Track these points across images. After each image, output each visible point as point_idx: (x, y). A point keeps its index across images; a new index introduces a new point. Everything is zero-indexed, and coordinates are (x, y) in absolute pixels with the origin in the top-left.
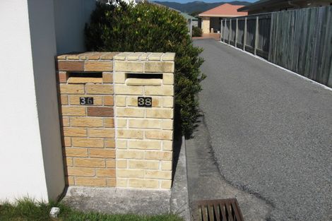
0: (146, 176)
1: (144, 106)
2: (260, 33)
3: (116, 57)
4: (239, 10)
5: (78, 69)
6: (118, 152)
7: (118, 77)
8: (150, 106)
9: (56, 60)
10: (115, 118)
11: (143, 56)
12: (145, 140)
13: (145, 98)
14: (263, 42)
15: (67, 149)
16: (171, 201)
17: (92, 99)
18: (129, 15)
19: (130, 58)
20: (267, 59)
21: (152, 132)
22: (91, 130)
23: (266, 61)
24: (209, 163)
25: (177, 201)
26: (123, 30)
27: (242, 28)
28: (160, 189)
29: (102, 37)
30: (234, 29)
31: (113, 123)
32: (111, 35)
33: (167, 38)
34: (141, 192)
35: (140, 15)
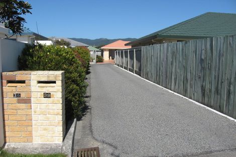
0: (49, 135)
1: (47, 97)
2: (137, 59)
3: (32, 73)
4: (126, 45)
5: (13, 79)
6: (34, 122)
7: (34, 83)
8: (50, 97)
9: (2, 74)
10: (32, 104)
11: (46, 72)
12: (48, 115)
13: (47, 94)
14: (139, 65)
15: (6, 121)
16: (62, 148)
17: (20, 94)
18: (44, 51)
19: (39, 73)
20: (140, 76)
21: (51, 111)
22: (19, 111)
23: (140, 77)
24: (88, 132)
25: (65, 148)
26: (39, 59)
27: (126, 57)
28: (57, 142)
29: (27, 63)
30: (122, 57)
31: (31, 107)
32: (32, 62)
33: (63, 64)
34: (46, 144)
35: (49, 51)
